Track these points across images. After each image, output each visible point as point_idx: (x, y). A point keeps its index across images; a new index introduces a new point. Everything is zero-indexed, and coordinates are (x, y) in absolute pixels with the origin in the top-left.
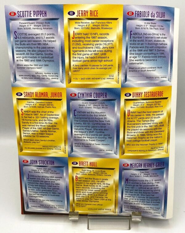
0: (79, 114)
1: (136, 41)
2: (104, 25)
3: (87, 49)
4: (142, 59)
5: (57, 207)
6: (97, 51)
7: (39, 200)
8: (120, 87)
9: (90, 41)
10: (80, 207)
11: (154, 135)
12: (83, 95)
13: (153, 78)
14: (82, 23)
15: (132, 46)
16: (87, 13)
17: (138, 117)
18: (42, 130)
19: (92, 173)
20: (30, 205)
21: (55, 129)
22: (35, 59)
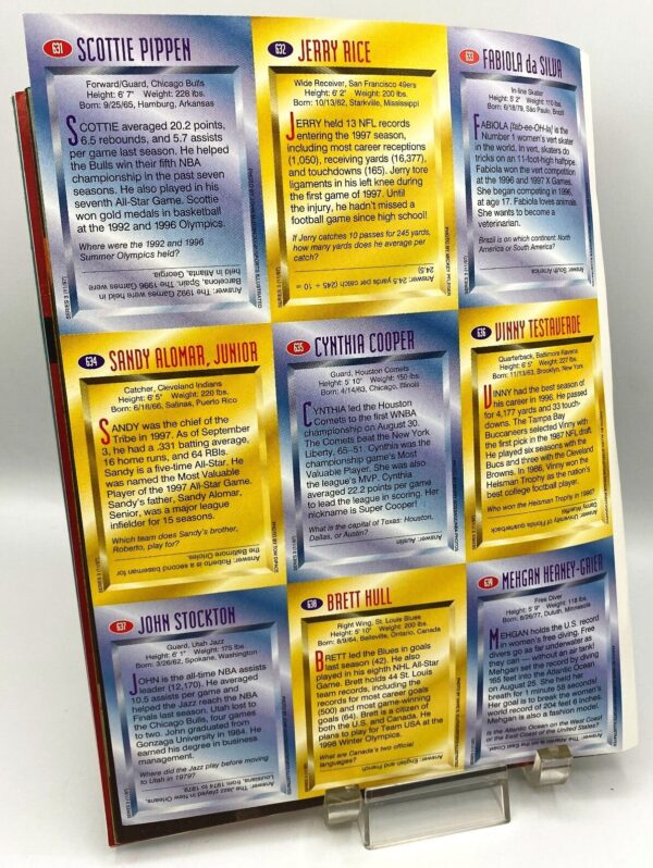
0: (322, 416)
1: (491, 148)
2: (391, 93)
3: (339, 178)
4: (513, 208)
5: (249, 784)
6: (373, 183)
7: (178, 770)
8: (456, 307)
9: (348, 147)
10: (334, 767)
11: (568, 464)
12: (334, 345)
13: (550, 271)
14: (317, 82)
15: (483, 164)
16: (334, 49)
17: (519, 407)
18: (188, 492)
19: (375, 631)
20: (141, 800)
21: (235, 483)
22: (153, 220)
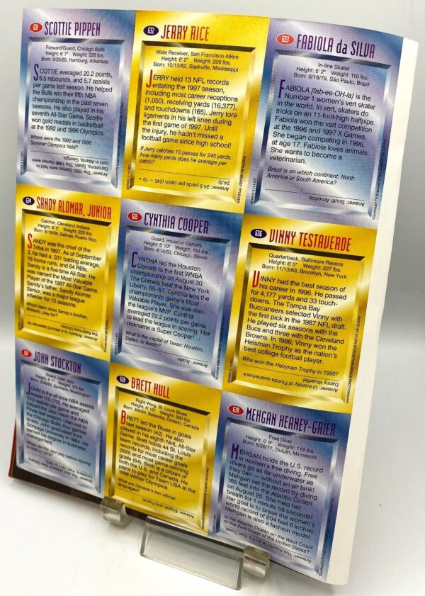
0: (143, 263)
1: (291, 105)
2: (219, 62)
3: (174, 114)
4: (303, 150)
5: (79, 476)
6: (196, 119)
7: (45, 448)
8: (242, 212)
9: (183, 95)
10: (126, 489)
11: (316, 346)
12: (156, 219)
13: (327, 201)
14: (170, 52)
15: (281, 116)
16: (185, 32)
17: (278, 292)
18: (64, 287)
19: (157, 412)
20: (26, 456)
21: (89, 290)
22: (67, 127)
